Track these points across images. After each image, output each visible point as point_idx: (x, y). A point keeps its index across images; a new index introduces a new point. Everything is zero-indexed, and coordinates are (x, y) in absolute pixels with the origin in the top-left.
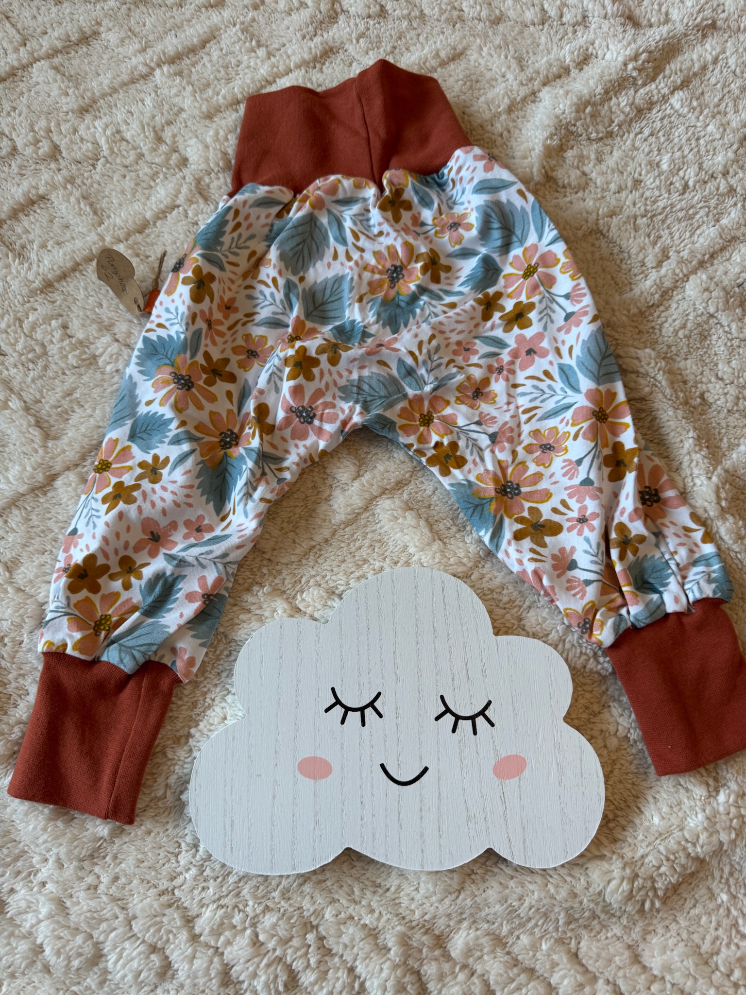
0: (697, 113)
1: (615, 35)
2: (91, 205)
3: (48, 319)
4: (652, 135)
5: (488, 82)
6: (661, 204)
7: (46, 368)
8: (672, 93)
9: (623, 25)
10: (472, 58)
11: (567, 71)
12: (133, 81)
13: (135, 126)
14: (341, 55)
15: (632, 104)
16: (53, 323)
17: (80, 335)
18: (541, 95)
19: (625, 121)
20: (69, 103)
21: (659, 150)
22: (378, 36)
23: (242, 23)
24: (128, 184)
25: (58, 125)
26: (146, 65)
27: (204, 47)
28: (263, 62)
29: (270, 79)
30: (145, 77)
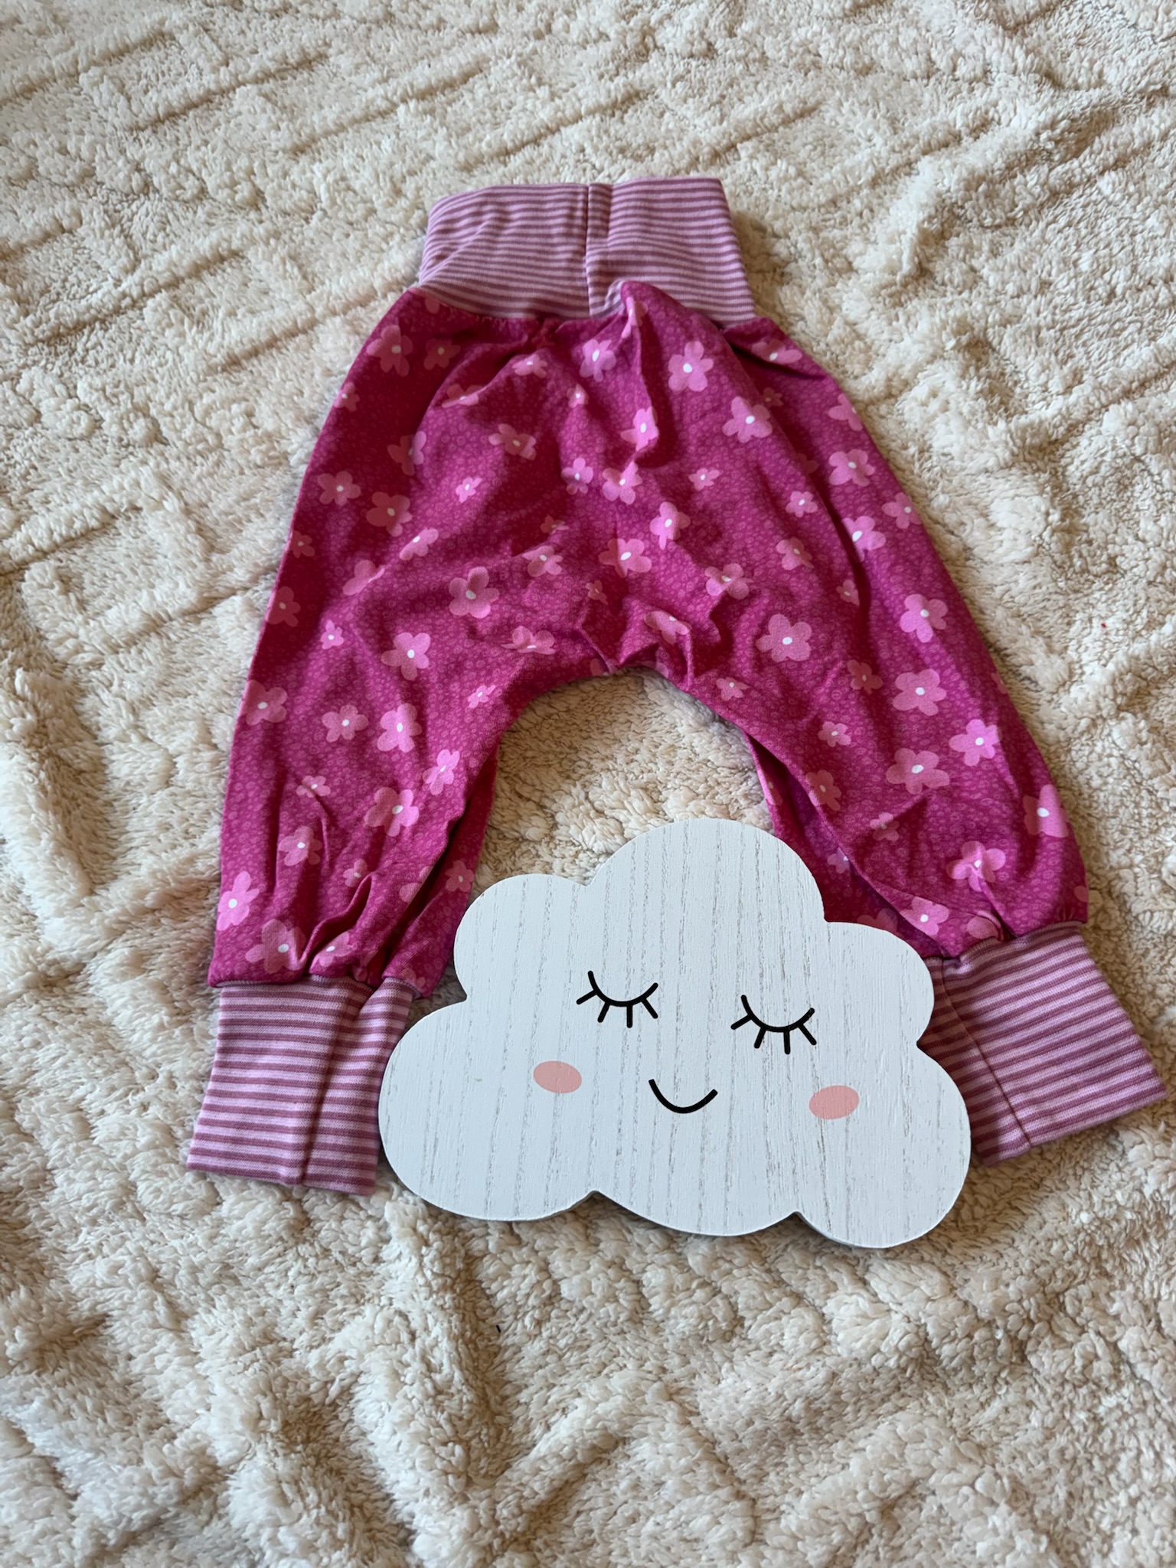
0: (1132, 202)
1: (1026, 96)
2: (300, 267)
3: (227, 403)
4: (1069, 225)
5: (847, 147)
6: (1075, 314)
7: (218, 464)
8: (1102, 173)
9: (1039, 83)
10: (828, 116)
11: (957, 138)
12: (367, 118)
13: (367, 174)
14: (650, 102)
15: (1046, 183)
16: (235, 407)
17: (269, 424)
18: (920, 165)
19: (1033, 205)
20: (281, 139)
21: (1078, 245)
22: (701, 80)
23: (520, 55)
24: (352, 244)
25: (264, 166)
26: (386, 98)
27: (465, 82)
28: (544, 104)
29: (552, 125)
30: (383, 114)
